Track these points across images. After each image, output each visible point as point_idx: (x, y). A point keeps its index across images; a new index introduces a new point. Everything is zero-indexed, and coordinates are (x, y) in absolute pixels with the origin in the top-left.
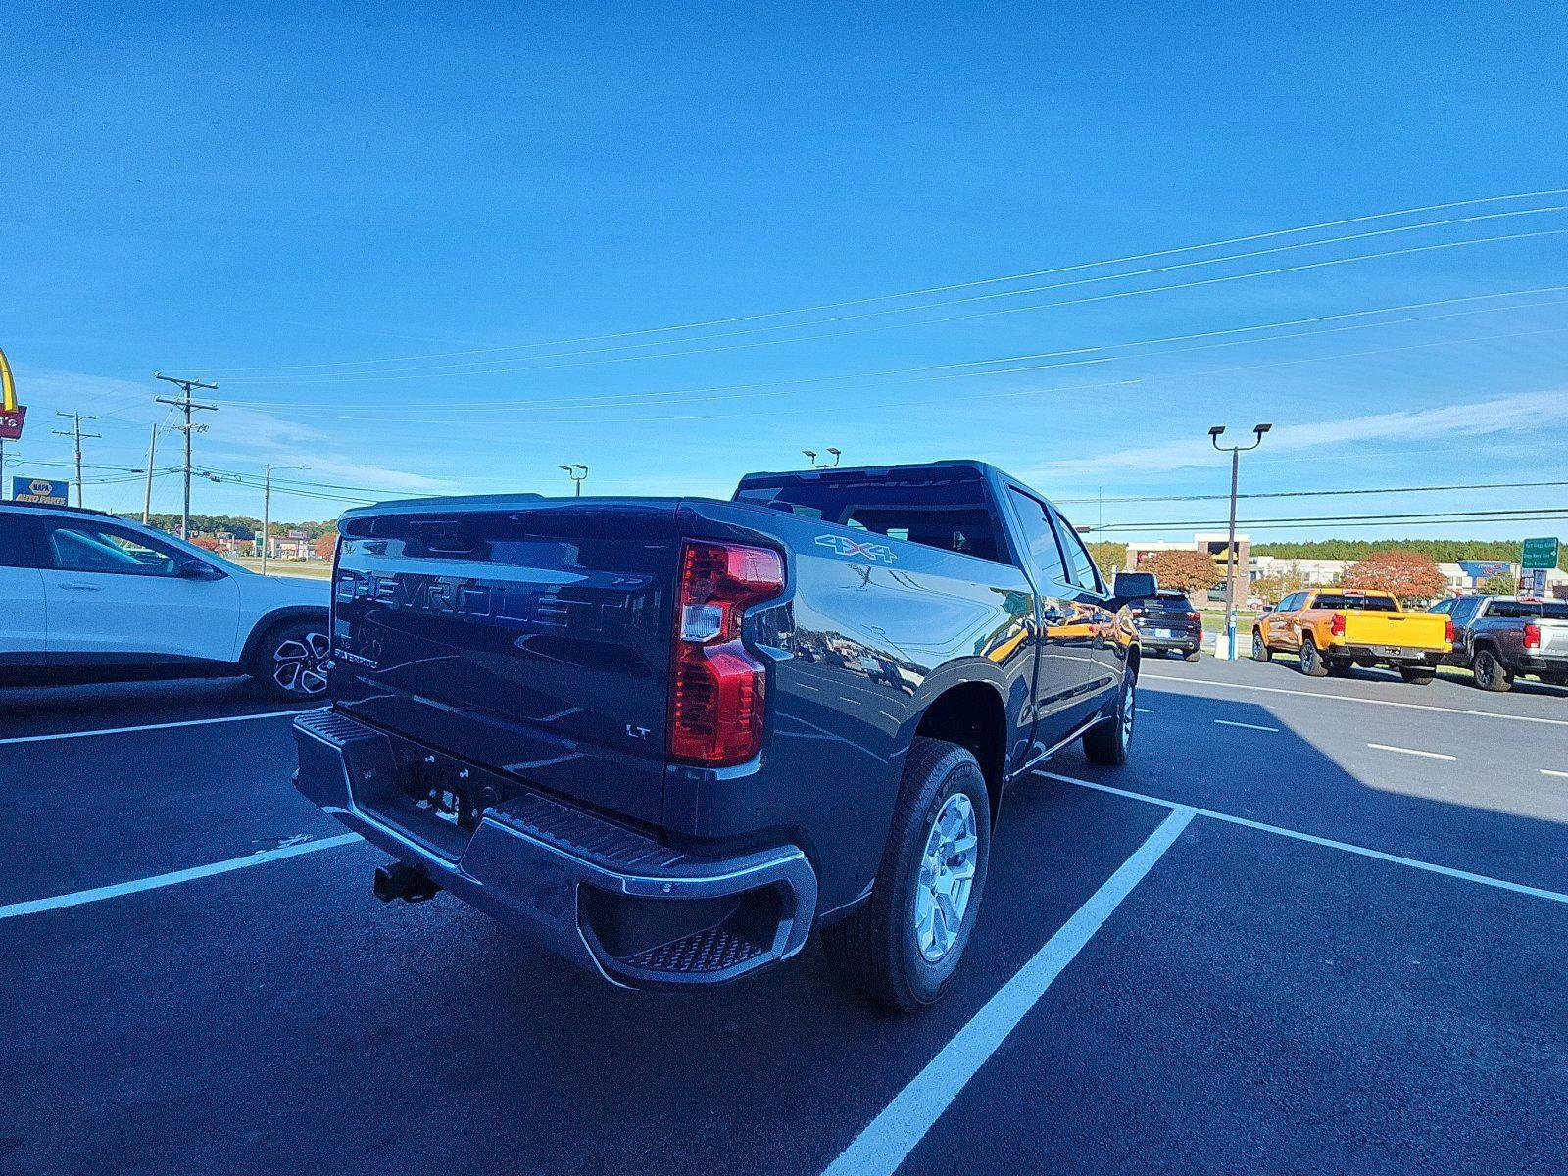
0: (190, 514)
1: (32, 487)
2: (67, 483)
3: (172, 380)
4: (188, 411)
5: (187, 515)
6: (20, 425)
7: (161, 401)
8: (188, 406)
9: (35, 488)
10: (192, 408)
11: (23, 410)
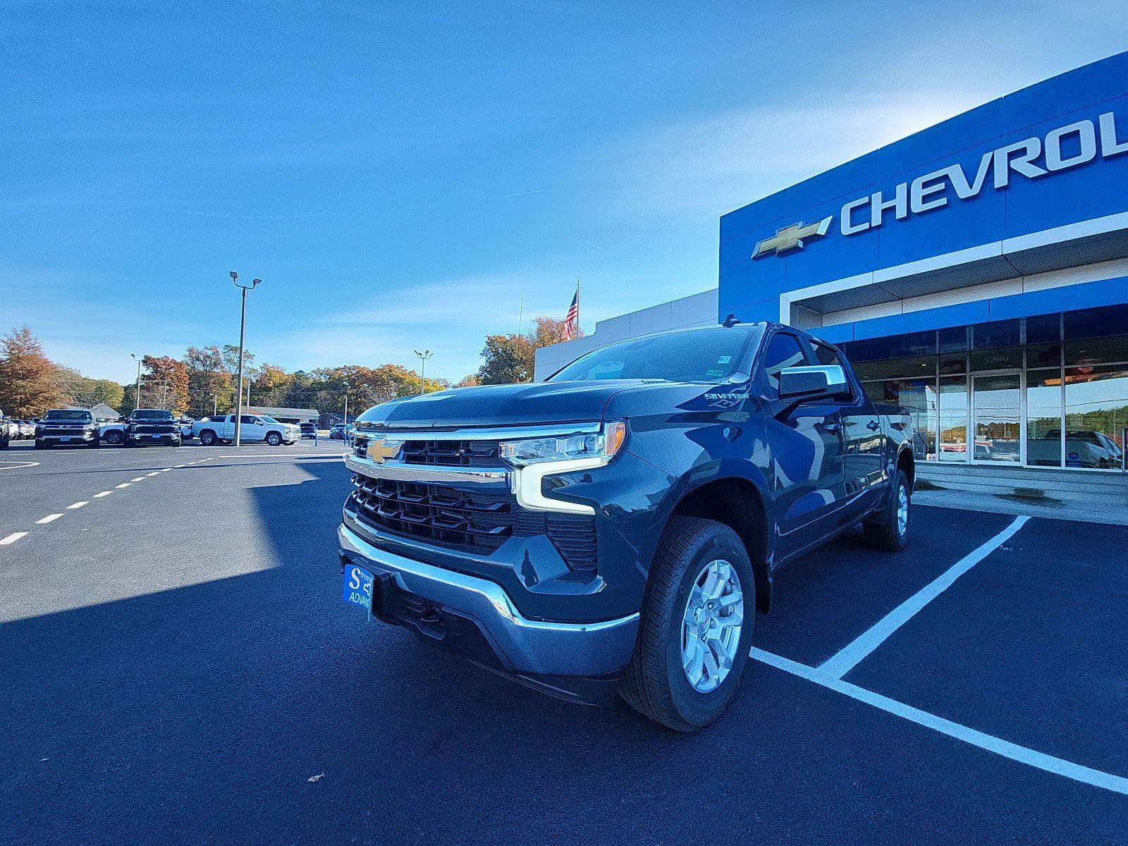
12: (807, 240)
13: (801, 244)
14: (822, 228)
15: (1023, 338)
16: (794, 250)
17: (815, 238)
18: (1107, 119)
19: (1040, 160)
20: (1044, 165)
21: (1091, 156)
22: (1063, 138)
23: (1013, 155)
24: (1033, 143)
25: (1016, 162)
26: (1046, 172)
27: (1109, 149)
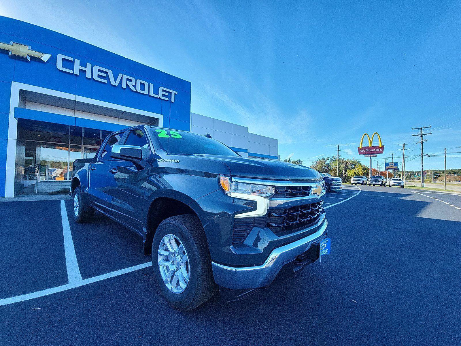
0: (424, 170)
1: (389, 165)
2: (398, 163)
3: (417, 129)
4: (422, 136)
5: (423, 171)
6: (383, 150)
7: (414, 136)
8: (422, 135)
9: (390, 165)
10: (423, 135)
11: (383, 146)
12: (33, 58)
13: (29, 58)
14: (45, 57)
15: (83, 135)
16: (23, 59)
17: (39, 60)
18: (152, 85)
19: (135, 86)
20: (136, 89)
21: (147, 93)
22: (141, 83)
23: (128, 80)
24: (133, 79)
25: (129, 83)
26: (136, 91)
27: (151, 94)
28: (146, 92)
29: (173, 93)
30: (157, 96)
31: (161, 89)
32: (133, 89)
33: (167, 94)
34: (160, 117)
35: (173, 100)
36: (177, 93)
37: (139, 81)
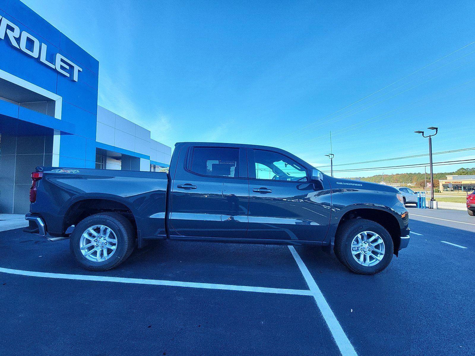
18: (44, 47)
19: (18, 40)
20: (19, 44)
21: (36, 56)
22: (28, 39)
23: (9, 27)
24: (17, 29)
25: (9, 32)
26: (19, 48)
27: (43, 59)
28: (35, 54)
29: (77, 68)
30: (53, 67)
31: (59, 57)
32: (14, 43)
33: (68, 67)
34: (58, 100)
35: (76, 78)
36: (81, 70)
37: (25, 35)
